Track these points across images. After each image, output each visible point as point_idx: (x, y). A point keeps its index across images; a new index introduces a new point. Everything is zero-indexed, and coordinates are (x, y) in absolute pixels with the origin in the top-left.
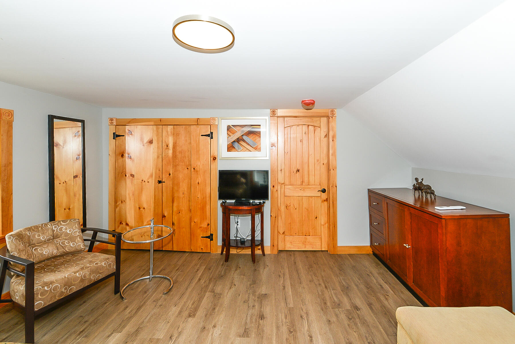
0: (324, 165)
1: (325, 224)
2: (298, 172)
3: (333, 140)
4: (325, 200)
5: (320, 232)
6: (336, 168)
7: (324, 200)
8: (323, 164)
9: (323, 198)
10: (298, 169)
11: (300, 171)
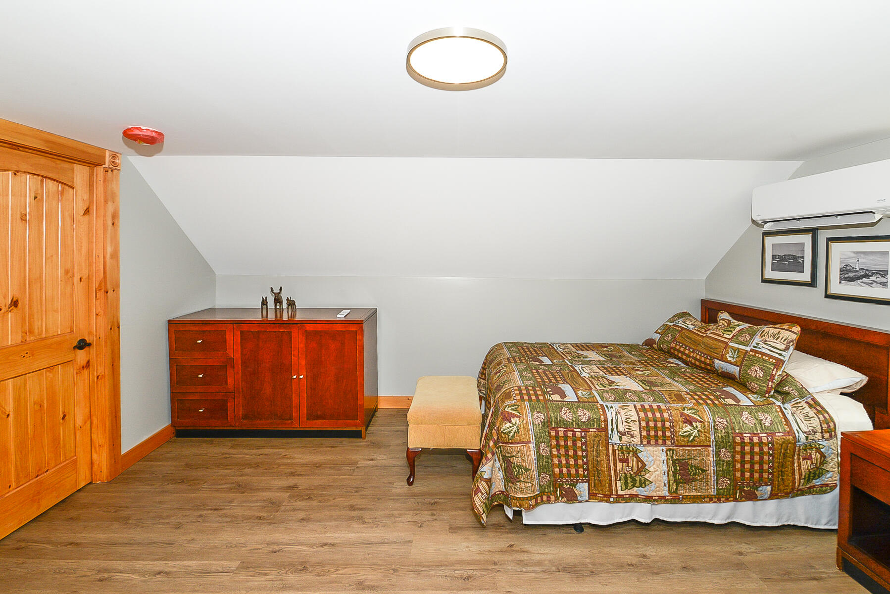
0: (82, 283)
1: (85, 423)
2: (15, 309)
3: (113, 224)
4: (85, 365)
5: (73, 447)
6: (118, 286)
7: (83, 367)
8: (81, 281)
9: (80, 362)
10: (14, 299)
11: (20, 305)
